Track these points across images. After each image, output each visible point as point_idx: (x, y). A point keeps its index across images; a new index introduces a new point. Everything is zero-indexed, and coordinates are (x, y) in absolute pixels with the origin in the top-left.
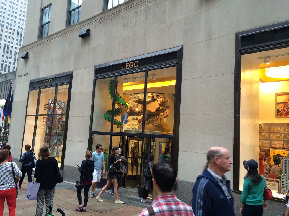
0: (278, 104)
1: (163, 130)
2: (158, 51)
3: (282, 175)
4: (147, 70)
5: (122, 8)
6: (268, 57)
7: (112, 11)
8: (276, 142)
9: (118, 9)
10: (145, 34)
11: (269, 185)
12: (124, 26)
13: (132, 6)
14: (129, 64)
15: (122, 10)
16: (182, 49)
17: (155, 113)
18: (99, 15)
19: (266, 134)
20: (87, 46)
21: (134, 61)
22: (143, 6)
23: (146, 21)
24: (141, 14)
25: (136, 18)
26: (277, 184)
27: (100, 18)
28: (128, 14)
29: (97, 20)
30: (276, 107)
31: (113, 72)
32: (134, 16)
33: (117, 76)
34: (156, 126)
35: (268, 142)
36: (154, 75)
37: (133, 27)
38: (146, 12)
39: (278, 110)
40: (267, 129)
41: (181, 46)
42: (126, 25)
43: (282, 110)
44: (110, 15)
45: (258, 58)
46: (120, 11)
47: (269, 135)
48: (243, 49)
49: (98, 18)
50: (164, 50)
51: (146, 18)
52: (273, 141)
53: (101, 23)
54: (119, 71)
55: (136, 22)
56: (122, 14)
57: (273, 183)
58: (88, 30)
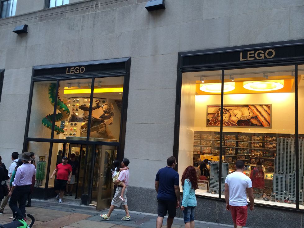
0: (208, 114)
1: (107, 137)
2: (106, 59)
3: (210, 177)
4: (93, 77)
5: (67, 9)
6: (203, 76)
7: (55, 10)
8: (205, 148)
9: (63, 9)
10: (93, 41)
11: (200, 186)
12: (69, 29)
13: (79, 9)
14: (74, 69)
15: (67, 12)
16: (130, 60)
17: (99, 120)
18: (40, 11)
19: (198, 141)
20: (23, 44)
21: (80, 66)
22: (90, 11)
23: (94, 27)
24: (88, 19)
25: (82, 23)
26: (206, 184)
27: (41, 15)
28: (74, 17)
29: (38, 17)
30: (207, 117)
31: (55, 75)
32: (81, 20)
33: (60, 80)
34: (100, 133)
35: (199, 148)
36: (100, 82)
37: (79, 31)
38: (95, 18)
39: (208, 119)
40: (198, 136)
41: (129, 58)
42: (71, 27)
43: (211, 120)
44: (53, 14)
45: (195, 76)
46: (65, 12)
47: (201, 141)
48: (184, 68)
49: (38, 14)
50: (112, 59)
51: (94, 25)
52: (203, 147)
53: (41, 20)
54: (63, 75)
55: (83, 27)
56: (68, 15)
57: (203, 184)
58: (26, 26)
